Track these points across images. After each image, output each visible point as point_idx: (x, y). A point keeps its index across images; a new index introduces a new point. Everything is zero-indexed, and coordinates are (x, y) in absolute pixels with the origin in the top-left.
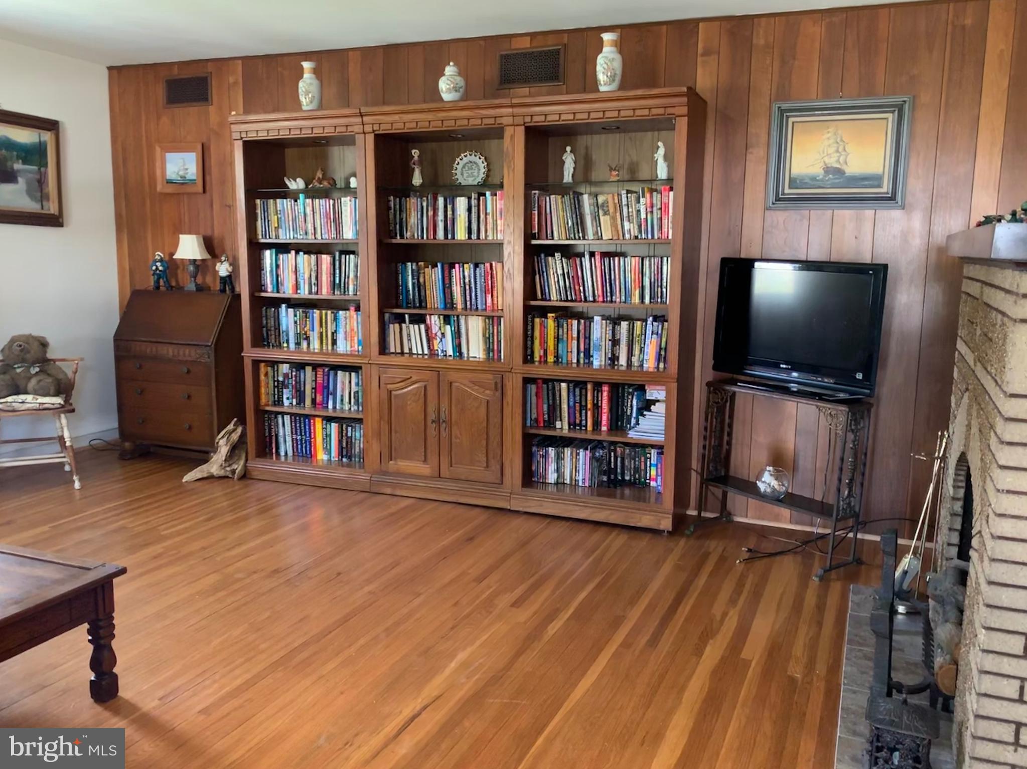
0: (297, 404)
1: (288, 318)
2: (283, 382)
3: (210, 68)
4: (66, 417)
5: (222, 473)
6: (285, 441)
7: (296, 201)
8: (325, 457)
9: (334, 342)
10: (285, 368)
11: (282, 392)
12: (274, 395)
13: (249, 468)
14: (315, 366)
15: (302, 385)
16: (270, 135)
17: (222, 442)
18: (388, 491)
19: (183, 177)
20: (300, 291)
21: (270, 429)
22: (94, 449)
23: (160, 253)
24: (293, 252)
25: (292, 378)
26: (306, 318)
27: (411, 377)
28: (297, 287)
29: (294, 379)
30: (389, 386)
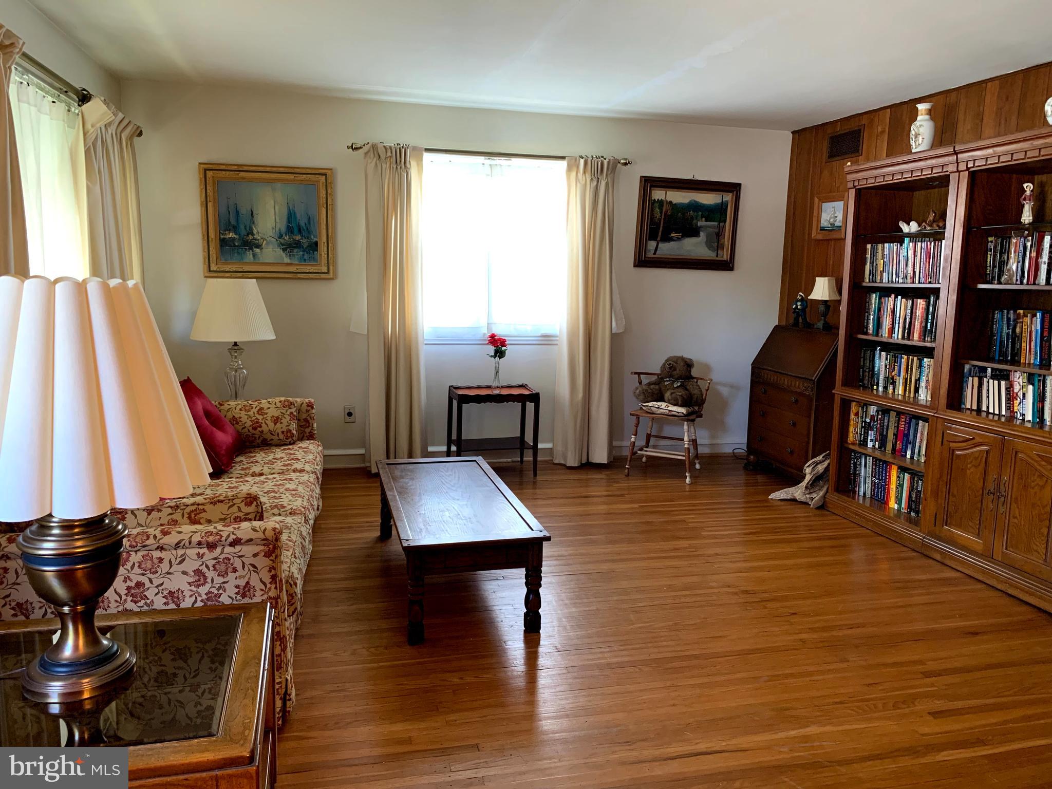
0: (879, 447)
1: (881, 361)
2: (870, 423)
3: (865, 121)
4: (688, 425)
5: (803, 499)
6: (865, 482)
7: (901, 245)
8: (896, 507)
9: (917, 390)
10: (873, 410)
11: (868, 433)
12: (861, 434)
13: (827, 499)
14: (899, 413)
15: (885, 430)
16: (877, 181)
17: (808, 470)
18: (938, 557)
19: (833, 224)
20: (895, 335)
21: (855, 467)
22: (735, 456)
23: (801, 294)
24: (893, 296)
25: (877, 421)
26: (895, 362)
27: (974, 438)
28: (892, 330)
29: (879, 422)
30: (952, 445)
